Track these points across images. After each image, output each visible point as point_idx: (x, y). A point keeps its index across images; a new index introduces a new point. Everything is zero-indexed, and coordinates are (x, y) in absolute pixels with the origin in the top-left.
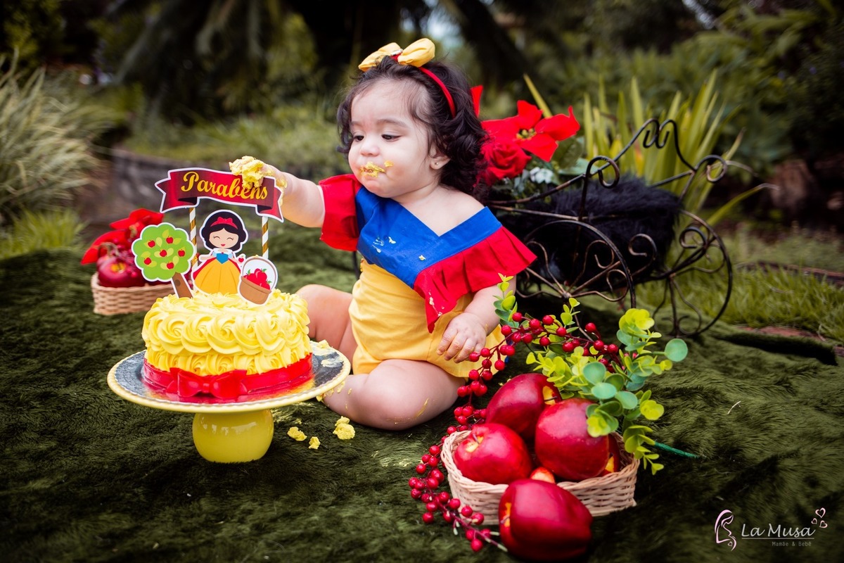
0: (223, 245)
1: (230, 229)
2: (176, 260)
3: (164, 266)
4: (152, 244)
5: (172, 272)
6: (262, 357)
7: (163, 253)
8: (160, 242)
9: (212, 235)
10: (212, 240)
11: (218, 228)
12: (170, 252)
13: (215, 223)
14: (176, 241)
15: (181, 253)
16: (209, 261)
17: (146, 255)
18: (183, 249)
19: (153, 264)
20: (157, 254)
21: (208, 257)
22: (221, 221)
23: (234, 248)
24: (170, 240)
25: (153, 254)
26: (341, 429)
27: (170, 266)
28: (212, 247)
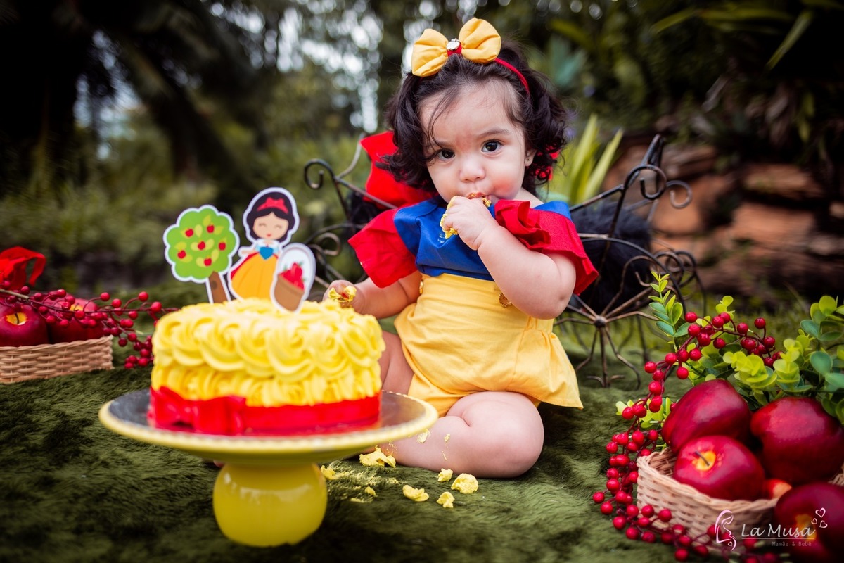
0: (269, 235)
1: (280, 214)
2: (215, 255)
3: (200, 262)
4: (190, 233)
5: (210, 270)
6: (274, 383)
7: (202, 246)
8: (199, 231)
9: (258, 221)
10: (257, 229)
11: (265, 213)
12: (210, 244)
13: (263, 207)
14: (217, 230)
15: (222, 246)
16: (250, 256)
17: (181, 246)
18: (224, 240)
19: (187, 259)
20: (194, 246)
21: (249, 250)
22: (271, 203)
23: (281, 240)
24: (211, 229)
25: (189, 246)
26: (463, 481)
27: (208, 262)
28: (256, 237)
